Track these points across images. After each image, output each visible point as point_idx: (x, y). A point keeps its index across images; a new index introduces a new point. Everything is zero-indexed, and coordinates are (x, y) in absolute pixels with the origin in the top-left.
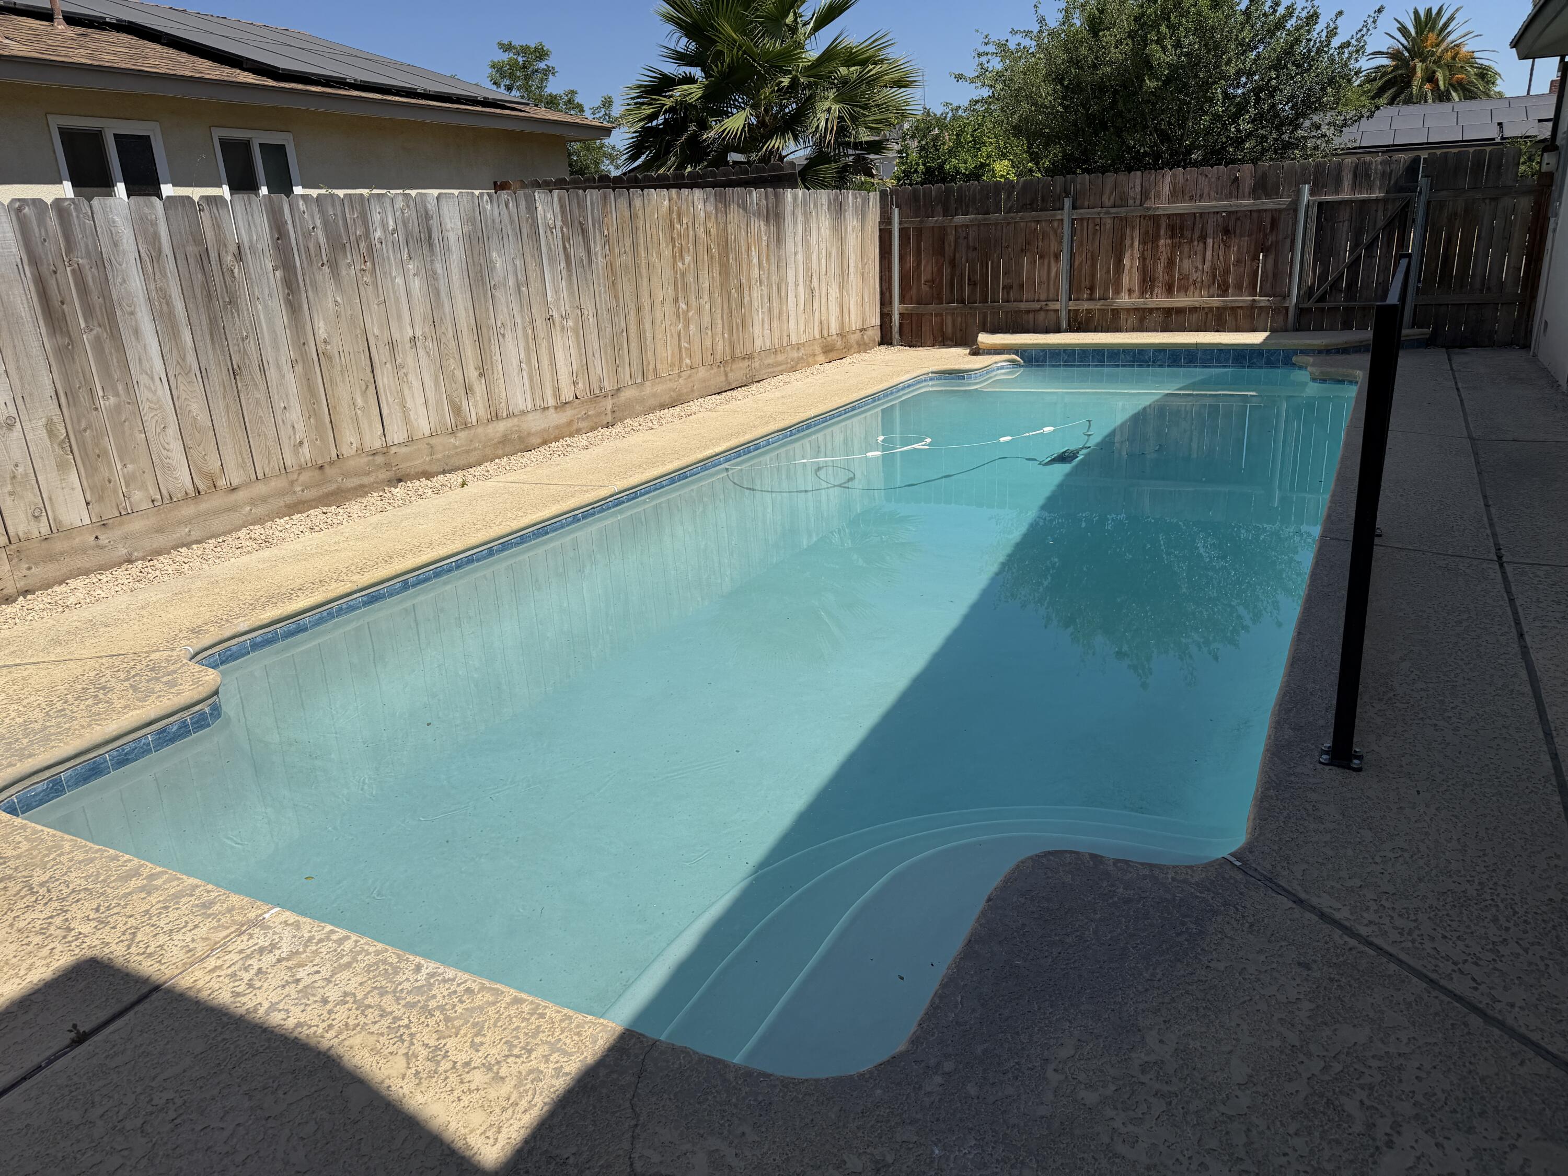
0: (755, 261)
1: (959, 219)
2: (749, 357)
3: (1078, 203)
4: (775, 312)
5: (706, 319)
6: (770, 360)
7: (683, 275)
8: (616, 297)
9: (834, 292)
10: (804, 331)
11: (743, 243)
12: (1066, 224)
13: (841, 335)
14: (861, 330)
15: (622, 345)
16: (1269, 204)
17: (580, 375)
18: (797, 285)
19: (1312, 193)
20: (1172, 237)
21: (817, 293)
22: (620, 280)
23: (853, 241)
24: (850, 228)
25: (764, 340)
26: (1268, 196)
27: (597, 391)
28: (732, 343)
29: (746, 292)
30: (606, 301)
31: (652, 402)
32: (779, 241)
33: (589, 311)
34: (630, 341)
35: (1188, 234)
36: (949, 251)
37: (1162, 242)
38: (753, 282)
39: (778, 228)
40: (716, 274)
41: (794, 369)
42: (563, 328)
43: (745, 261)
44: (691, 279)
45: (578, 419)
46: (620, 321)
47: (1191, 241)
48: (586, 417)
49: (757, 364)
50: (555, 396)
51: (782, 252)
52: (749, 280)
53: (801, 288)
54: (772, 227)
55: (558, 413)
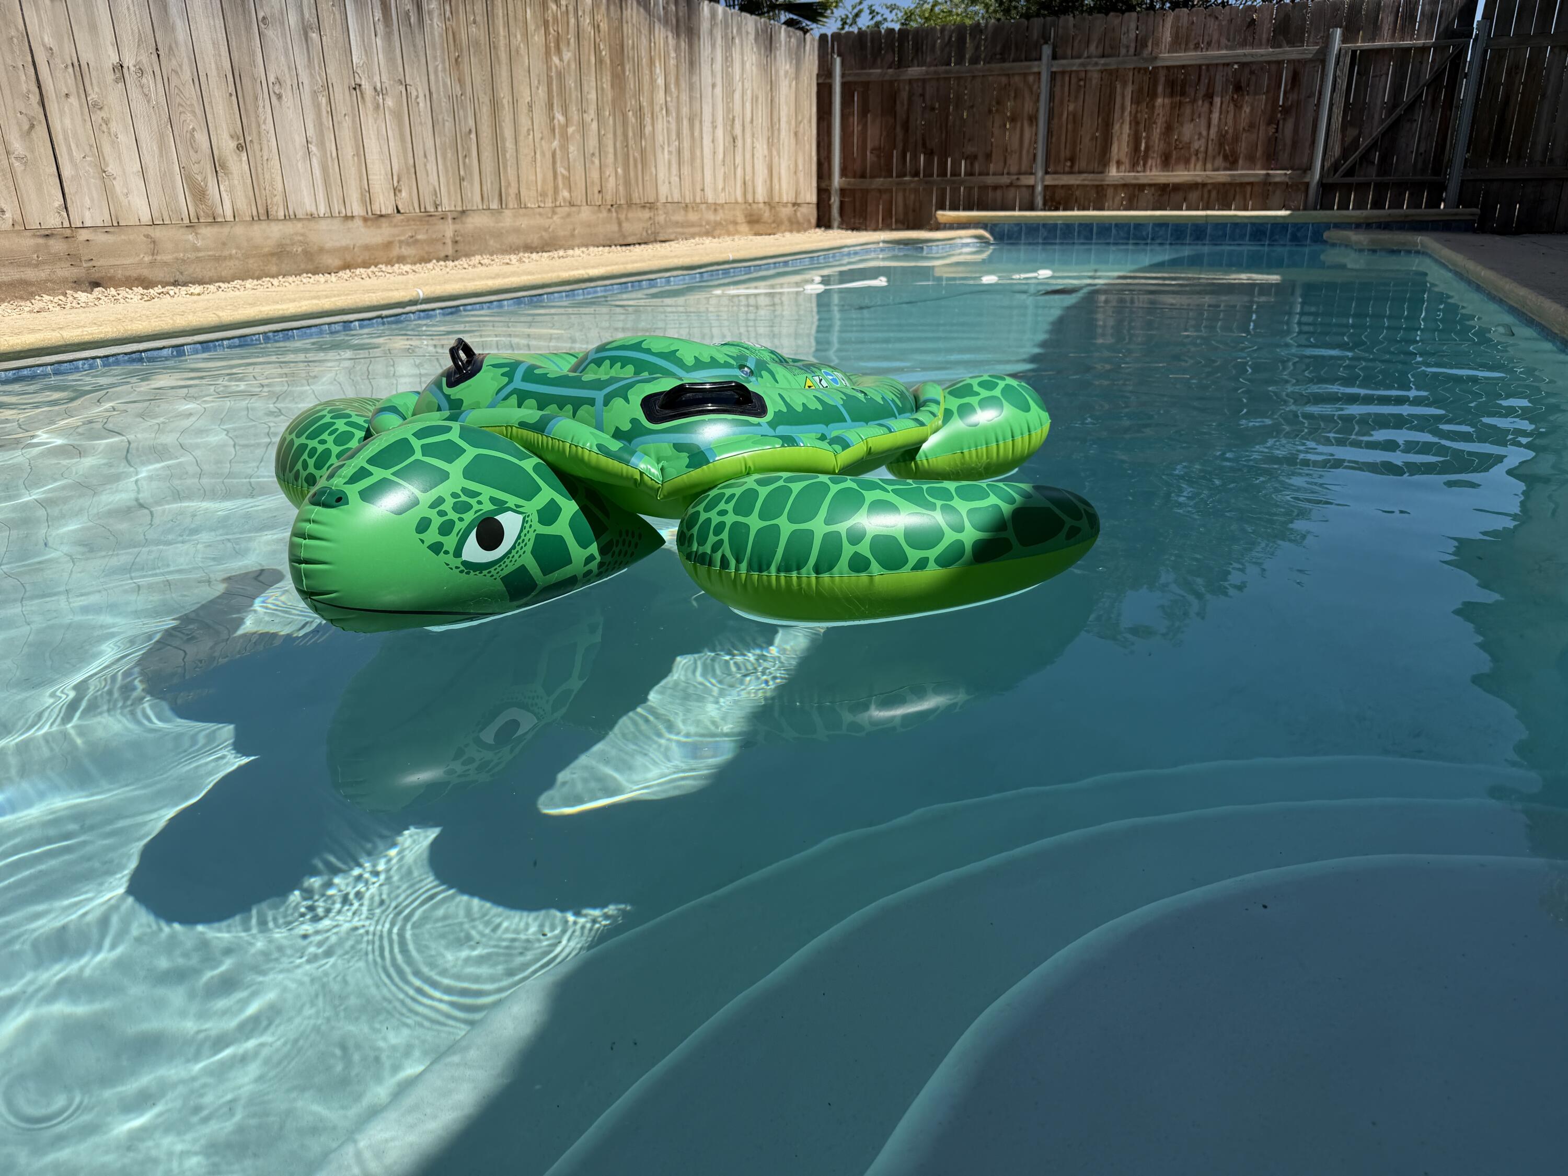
0: (660, 81)
1: (914, 71)
2: (650, 206)
3: (1059, 52)
4: (686, 154)
5: (592, 143)
6: (679, 217)
7: (560, 74)
8: (461, 81)
9: (761, 149)
10: (723, 189)
11: (644, 53)
12: (1045, 77)
13: (769, 204)
14: (794, 204)
15: (469, 150)
16: (1290, 53)
17: (404, 179)
18: (714, 127)
19: (1345, 40)
20: (1172, 95)
21: (739, 143)
22: (466, 59)
23: (785, 89)
24: (782, 73)
25: (670, 189)
26: (1291, 43)
27: (431, 209)
28: (627, 183)
29: (648, 120)
30: (445, 84)
31: (512, 239)
32: (693, 64)
33: (419, 89)
34: (481, 148)
35: (1191, 91)
36: (901, 110)
37: (1159, 101)
38: (657, 109)
39: (691, 45)
40: (607, 86)
41: (708, 234)
42: (377, 107)
43: (646, 78)
44: (571, 83)
45: (401, 242)
46: (466, 117)
47: (1194, 101)
48: (413, 241)
49: (661, 218)
50: (363, 201)
51: (696, 79)
52: (652, 103)
53: (720, 132)
54: (683, 44)
55: (369, 227)
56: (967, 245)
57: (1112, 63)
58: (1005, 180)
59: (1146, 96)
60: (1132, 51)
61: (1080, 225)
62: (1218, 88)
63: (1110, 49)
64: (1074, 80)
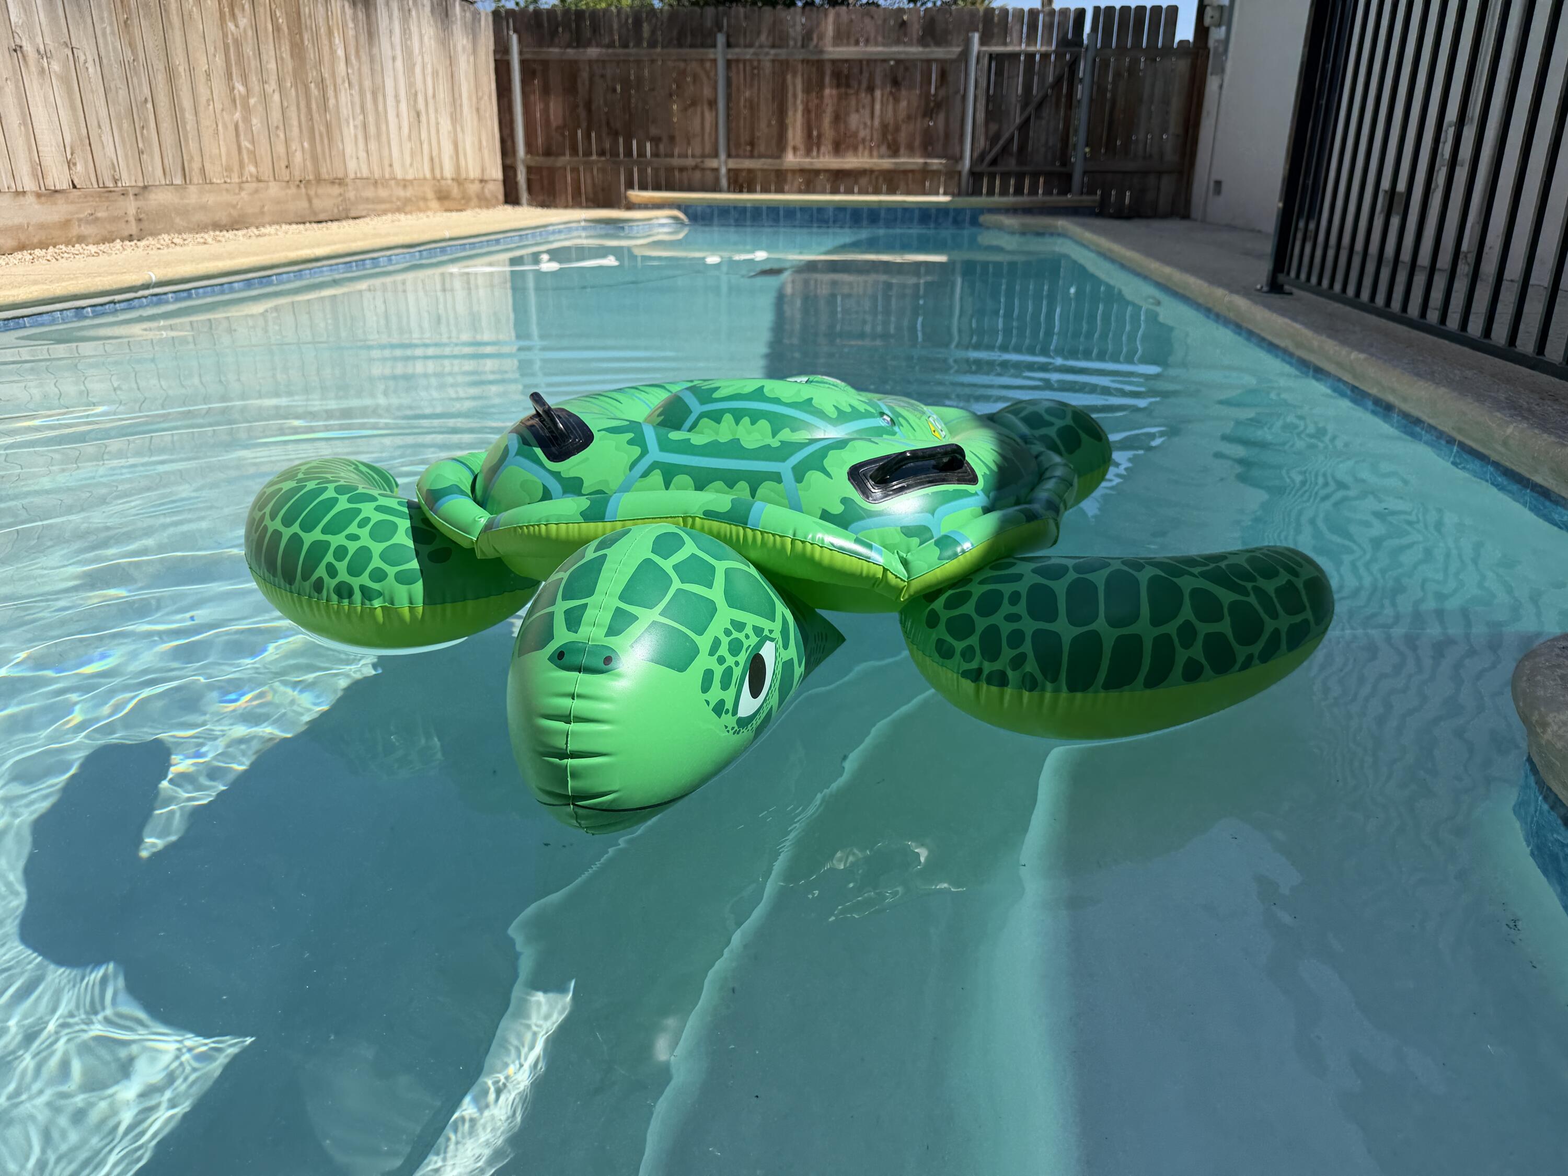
0: (340, 52)
1: (593, 52)
2: (340, 182)
3: (732, 40)
4: (372, 130)
5: (276, 115)
6: (369, 193)
7: (237, 43)
8: (132, 45)
9: (446, 125)
10: (411, 165)
11: (321, 22)
12: (721, 64)
13: (458, 180)
14: (482, 181)
15: (146, 120)
16: (939, 52)
17: (78, 151)
18: (398, 102)
19: (983, 42)
20: (838, 86)
21: (423, 118)
22: (136, 21)
23: (464, 64)
24: (460, 48)
25: (358, 163)
27: (110, 184)
28: (315, 158)
29: (330, 93)
30: (115, 49)
31: (200, 217)
32: (371, 34)
33: (87, 53)
34: (159, 118)
35: (854, 84)
36: (582, 89)
37: (827, 91)
38: (339, 81)
39: (368, 16)
40: (286, 55)
41: (399, 210)
42: (42, 71)
43: (326, 49)
44: (249, 50)
45: (80, 220)
46: (140, 84)
47: (857, 93)
48: (93, 220)
49: (351, 195)
50: (35, 175)
51: (375, 50)
52: (333, 74)
53: (403, 106)
54: (360, 14)
55: (43, 204)
56: (663, 225)
57: (782, 53)
58: (690, 162)
59: (814, 87)
60: (799, 44)
61: (768, 208)
62: (878, 81)
63: (779, 40)
64: (748, 68)
